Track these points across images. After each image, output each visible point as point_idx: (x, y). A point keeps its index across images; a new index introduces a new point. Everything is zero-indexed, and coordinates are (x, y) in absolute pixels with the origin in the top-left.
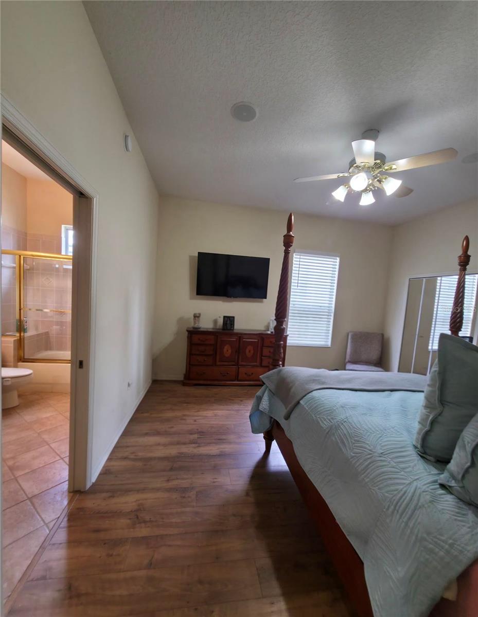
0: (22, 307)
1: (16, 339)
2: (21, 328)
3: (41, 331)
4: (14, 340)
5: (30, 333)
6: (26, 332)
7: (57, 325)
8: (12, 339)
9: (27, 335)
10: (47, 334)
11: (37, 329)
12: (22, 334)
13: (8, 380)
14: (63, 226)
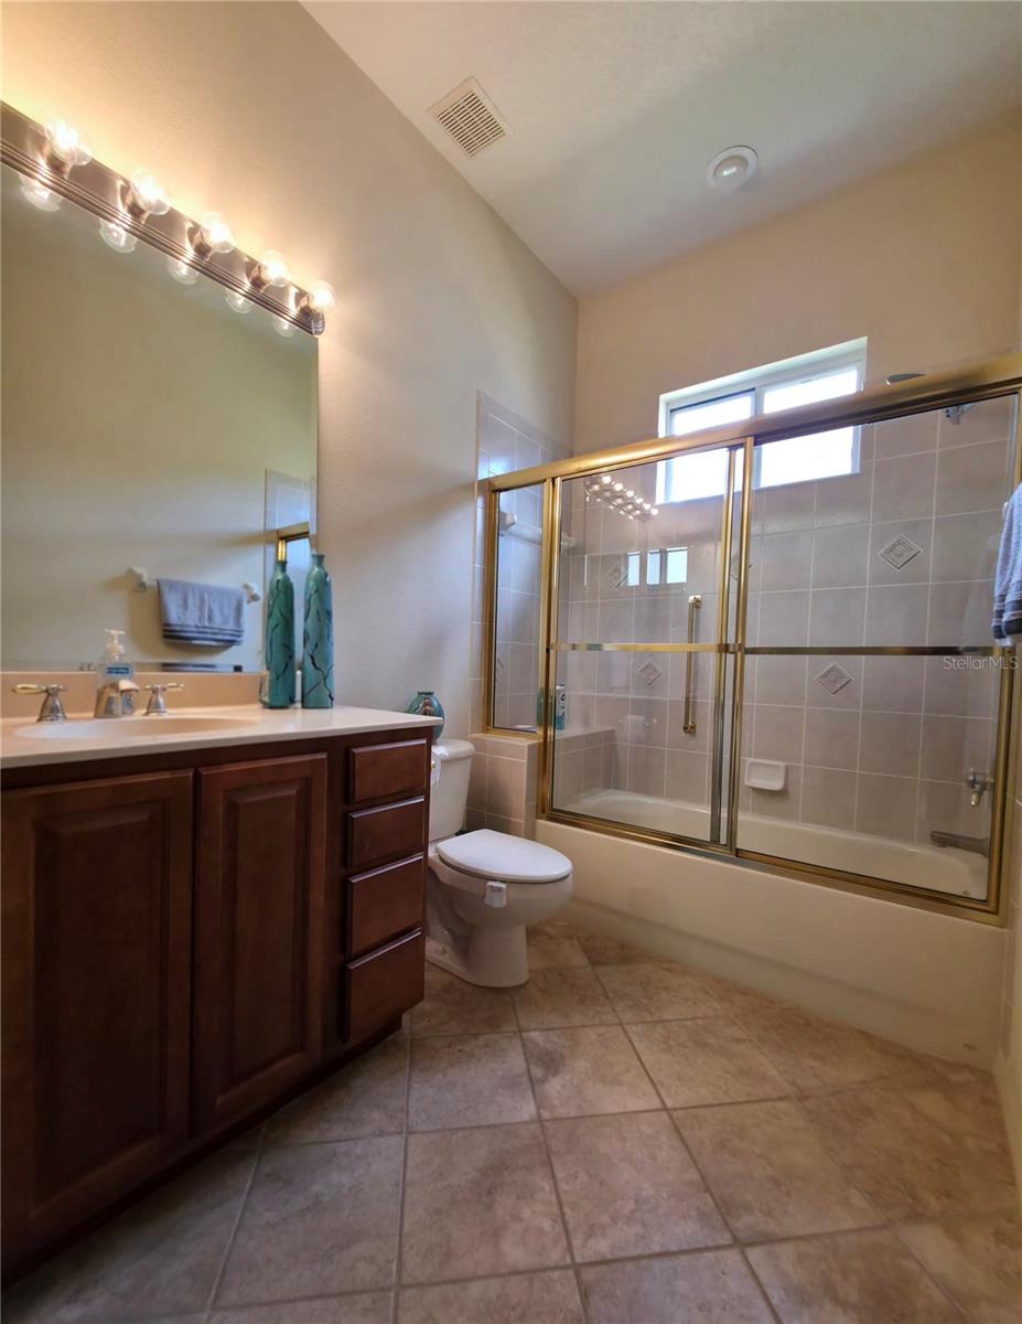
0: (552, 641)
1: (536, 741)
2: (548, 714)
3: (597, 727)
4: (530, 747)
5: (572, 730)
6: (561, 728)
7: (637, 712)
8: (524, 743)
9: (561, 735)
10: (610, 736)
11: (586, 722)
12: (550, 733)
13: (500, 890)
14: (664, 398)
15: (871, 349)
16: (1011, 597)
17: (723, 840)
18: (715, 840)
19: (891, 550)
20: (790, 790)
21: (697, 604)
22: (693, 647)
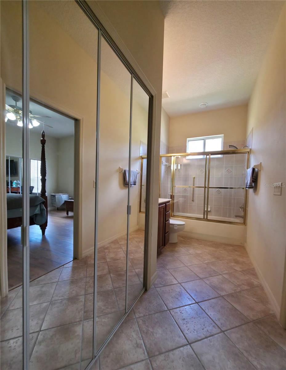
0: (174, 185)
7: (182, 198)
10: (178, 202)
13: (176, 226)
14: (187, 139)
15: (224, 136)
16: (248, 184)
17: (205, 218)
18: (204, 218)
19: (227, 170)
20: (211, 211)
21: (194, 178)
22: (194, 187)
